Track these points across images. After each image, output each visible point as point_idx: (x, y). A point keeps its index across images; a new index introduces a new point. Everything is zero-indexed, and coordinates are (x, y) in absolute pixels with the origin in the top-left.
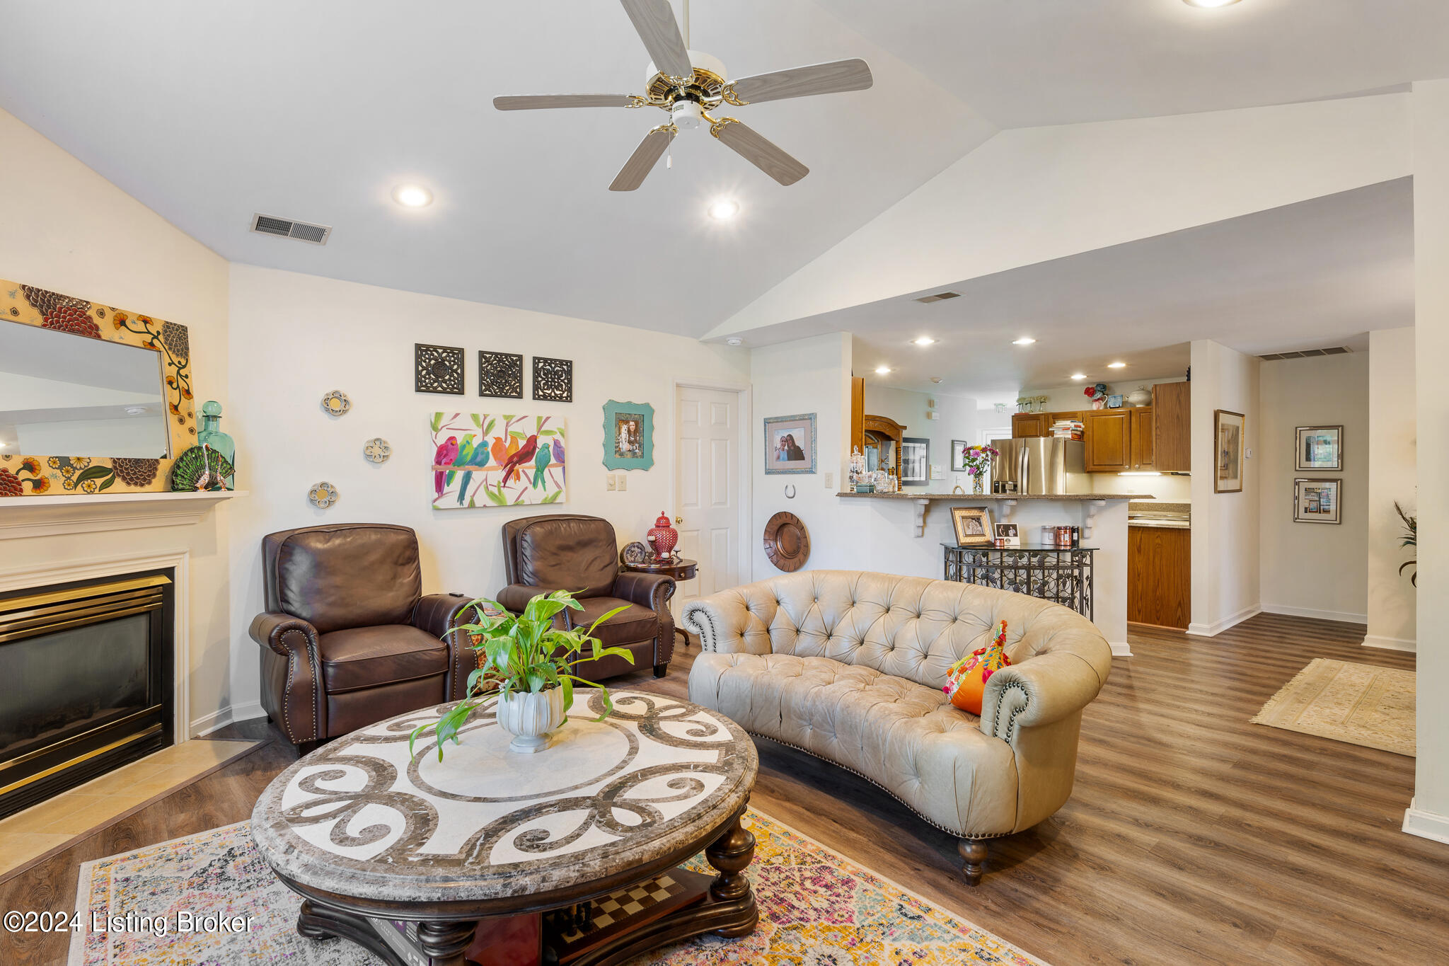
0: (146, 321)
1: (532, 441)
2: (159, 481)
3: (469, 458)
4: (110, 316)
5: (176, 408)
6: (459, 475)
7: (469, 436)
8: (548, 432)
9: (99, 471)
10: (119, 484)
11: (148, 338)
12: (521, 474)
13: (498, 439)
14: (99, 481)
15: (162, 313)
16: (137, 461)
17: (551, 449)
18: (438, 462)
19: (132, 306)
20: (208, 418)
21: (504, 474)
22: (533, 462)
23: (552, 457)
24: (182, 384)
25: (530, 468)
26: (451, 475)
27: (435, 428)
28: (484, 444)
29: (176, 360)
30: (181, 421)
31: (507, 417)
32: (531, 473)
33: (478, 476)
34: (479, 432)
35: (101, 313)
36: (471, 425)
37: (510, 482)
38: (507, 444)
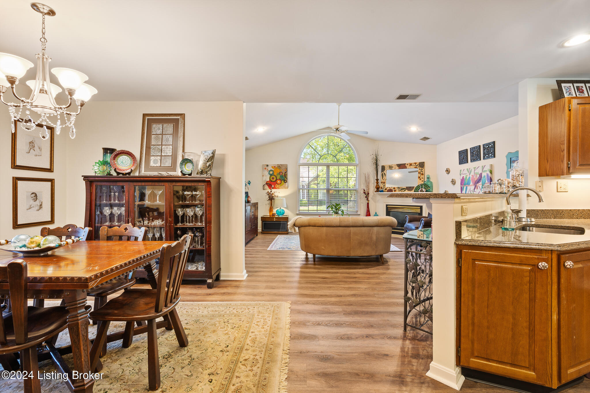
0: (415, 163)
1: (481, 175)
2: (413, 190)
3: (466, 183)
4: (409, 164)
5: (419, 177)
6: (465, 187)
7: (467, 176)
8: (485, 171)
9: (404, 189)
10: (407, 191)
11: (416, 166)
12: (478, 187)
13: (472, 176)
14: (403, 190)
15: (418, 161)
16: (410, 187)
17: (486, 177)
18: (461, 184)
19: (412, 162)
20: (428, 178)
21: (474, 187)
22: (481, 183)
23: (486, 180)
24: (422, 173)
25: (480, 185)
26: (464, 187)
27: (460, 175)
28: (469, 177)
29: (421, 168)
30: (420, 179)
31: (475, 168)
32: (481, 186)
33: (469, 188)
34: (468, 174)
35: (407, 165)
36: (467, 172)
37: (476, 190)
38: (475, 177)
